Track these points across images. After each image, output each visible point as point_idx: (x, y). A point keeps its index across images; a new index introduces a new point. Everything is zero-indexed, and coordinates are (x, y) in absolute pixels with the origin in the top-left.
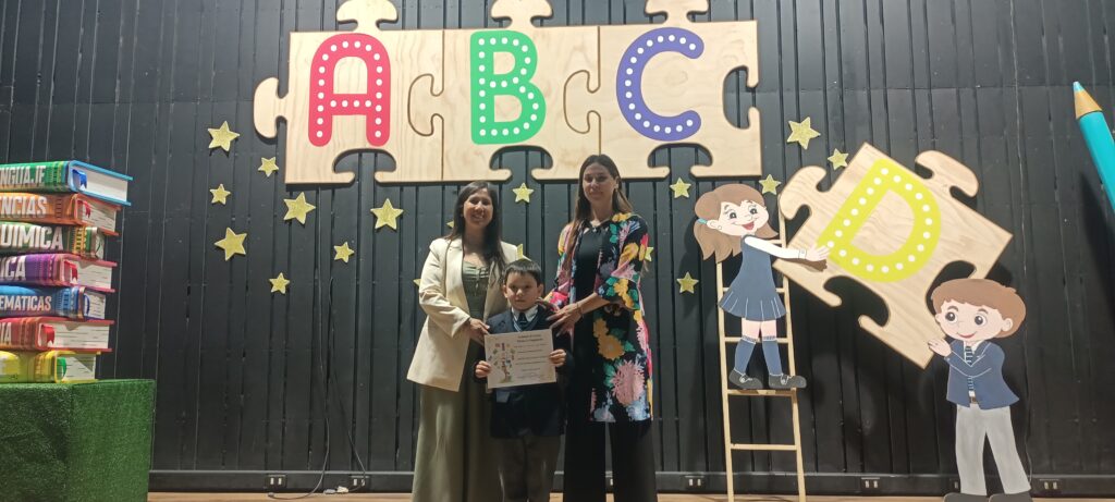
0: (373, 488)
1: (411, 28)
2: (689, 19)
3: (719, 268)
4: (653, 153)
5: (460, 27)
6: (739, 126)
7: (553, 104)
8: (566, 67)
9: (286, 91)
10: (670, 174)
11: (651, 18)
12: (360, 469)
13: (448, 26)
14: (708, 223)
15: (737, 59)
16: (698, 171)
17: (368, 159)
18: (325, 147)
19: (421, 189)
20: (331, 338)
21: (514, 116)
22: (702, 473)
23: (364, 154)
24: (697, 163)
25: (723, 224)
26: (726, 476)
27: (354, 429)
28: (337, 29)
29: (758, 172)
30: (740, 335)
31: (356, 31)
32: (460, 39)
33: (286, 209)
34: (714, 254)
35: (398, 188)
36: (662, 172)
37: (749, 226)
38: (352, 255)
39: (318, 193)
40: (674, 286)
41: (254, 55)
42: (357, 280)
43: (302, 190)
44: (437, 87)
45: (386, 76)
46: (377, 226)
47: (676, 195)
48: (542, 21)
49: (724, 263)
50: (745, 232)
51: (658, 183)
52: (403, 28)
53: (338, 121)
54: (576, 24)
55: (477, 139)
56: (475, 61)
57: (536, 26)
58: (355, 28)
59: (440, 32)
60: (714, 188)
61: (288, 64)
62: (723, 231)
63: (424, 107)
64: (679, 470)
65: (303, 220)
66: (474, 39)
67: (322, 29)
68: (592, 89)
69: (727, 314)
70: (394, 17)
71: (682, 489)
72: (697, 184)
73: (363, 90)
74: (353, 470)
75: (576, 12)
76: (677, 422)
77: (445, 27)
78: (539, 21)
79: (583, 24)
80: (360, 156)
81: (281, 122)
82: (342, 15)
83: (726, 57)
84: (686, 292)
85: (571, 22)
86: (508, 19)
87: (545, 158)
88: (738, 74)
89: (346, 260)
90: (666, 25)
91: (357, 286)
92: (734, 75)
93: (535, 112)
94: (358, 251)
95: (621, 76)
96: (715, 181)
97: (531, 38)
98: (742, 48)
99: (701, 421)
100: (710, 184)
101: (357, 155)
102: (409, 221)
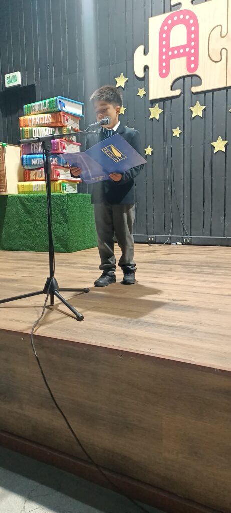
0: (193, 243)
9: (148, 51)
12: (187, 235)
17: (188, 80)
18: (166, 78)
19: (215, 93)
20: (172, 176)
27: (184, 217)
28: (171, 10)
31: (181, 9)
33: (150, 113)
35: (203, 94)
38: (181, 133)
39: (164, 103)
41: (133, 35)
42: (184, 145)
43: (157, 102)
44: (224, 34)
45: (197, 32)
46: (193, 116)
52: (205, 1)
53: (172, 62)
58: (181, 7)
61: (148, 36)
63: (217, 44)
65: (158, 119)
67: (164, 12)
73: (185, 42)
74: (184, 235)
80: (184, 79)
81: (146, 68)
89: (178, 136)
91: (184, 149)
94: (184, 130)
102: (209, 112)
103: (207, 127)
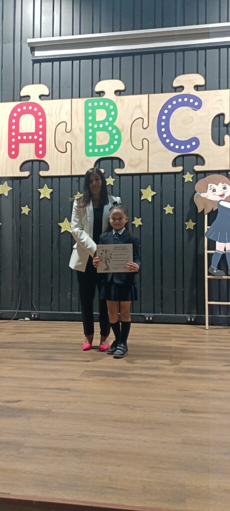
0: (41, 318)
1: (56, 99)
2: (195, 89)
3: (206, 216)
4: (175, 160)
5: (79, 97)
6: (219, 145)
7: (125, 136)
8: (132, 117)
10: (183, 170)
11: (176, 89)
12: (35, 310)
13: (74, 96)
14: (202, 195)
15: (219, 109)
16: (198, 168)
17: (36, 164)
18: (16, 159)
19: (61, 179)
20: (21, 250)
21: (106, 142)
22: (194, 315)
23: (34, 162)
24: (197, 164)
25: (209, 195)
26: (205, 317)
27: (32, 292)
28: (20, 101)
29: (228, 168)
30: (215, 250)
31: (29, 101)
32: (80, 103)
34: (204, 210)
35: (51, 179)
36: (179, 169)
37: (222, 196)
38: (30, 211)
39: (13, 181)
40: (184, 226)
42: (32, 223)
43: (6, 180)
44: (69, 129)
45: (44, 123)
46: (41, 197)
47: (186, 181)
48: (120, 93)
49: (208, 214)
50: (220, 198)
51: (177, 175)
52: (52, 99)
53: (21, 145)
54: (137, 94)
55: (88, 154)
56: (87, 115)
57: (117, 95)
58: (29, 99)
59: (70, 100)
60: (205, 176)
62: (208, 198)
63: (63, 138)
64: (184, 314)
65: (6, 194)
66: (86, 103)
67: (14, 101)
68: (145, 127)
69: (209, 240)
70: (47, 93)
71: (184, 322)
72: (197, 175)
73: (33, 130)
74: (32, 310)
75: (137, 88)
76: (183, 292)
77: (72, 98)
78: (118, 93)
79: (141, 94)
80: (32, 163)
82: (23, 93)
83: (213, 108)
84: (189, 229)
85: (135, 93)
86: (103, 92)
87: (120, 163)
88: (219, 117)
89: (27, 214)
90: (183, 93)
91: (32, 226)
92: (217, 117)
93: (116, 140)
94: (32, 209)
95: (160, 120)
96: (206, 173)
97: (115, 102)
98: (222, 104)
99: (195, 291)
100: (203, 175)
101: (31, 163)
102: (56, 195)
103: (54, 208)
